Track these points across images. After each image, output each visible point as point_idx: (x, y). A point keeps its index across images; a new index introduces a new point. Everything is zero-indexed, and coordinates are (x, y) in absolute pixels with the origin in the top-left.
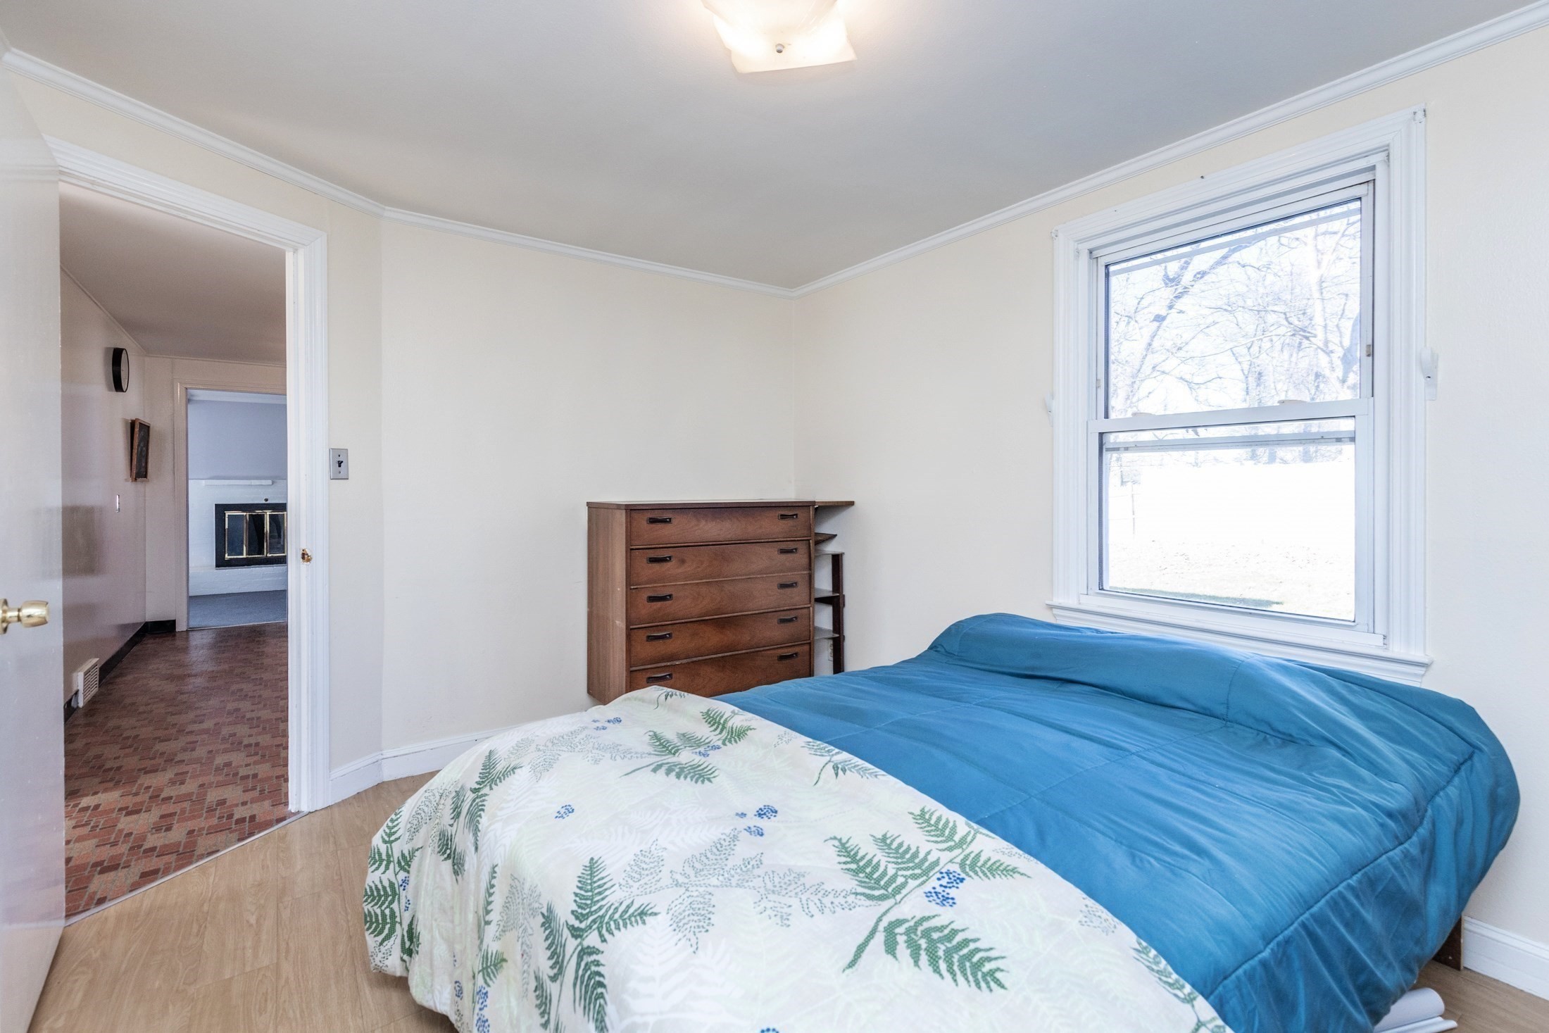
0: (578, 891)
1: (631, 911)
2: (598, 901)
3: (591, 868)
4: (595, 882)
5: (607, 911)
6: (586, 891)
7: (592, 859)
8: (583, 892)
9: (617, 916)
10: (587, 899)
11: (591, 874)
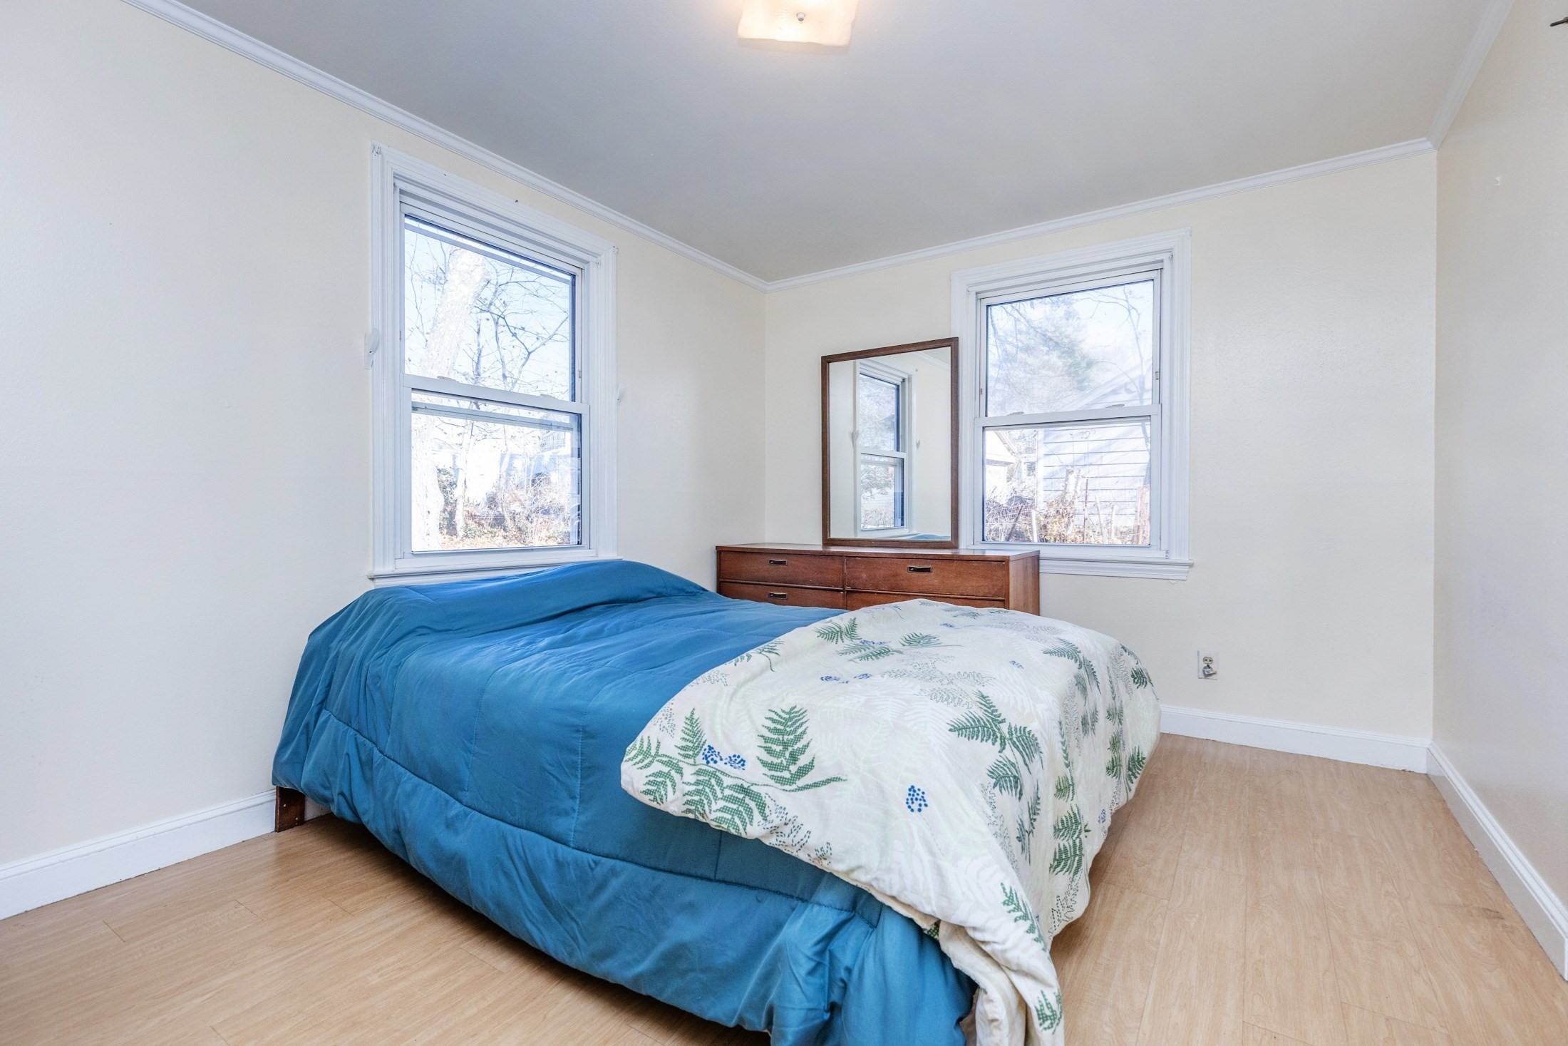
0: (980, 739)
1: (983, 702)
2: (984, 723)
3: (960, 729)
4: (972, 725)
5: (989, 717)
6: (979, 732)
7: (951, 730)
8: (980, 734)
9: (990, 711)
10: (984, 731)
11: (965, 728)
